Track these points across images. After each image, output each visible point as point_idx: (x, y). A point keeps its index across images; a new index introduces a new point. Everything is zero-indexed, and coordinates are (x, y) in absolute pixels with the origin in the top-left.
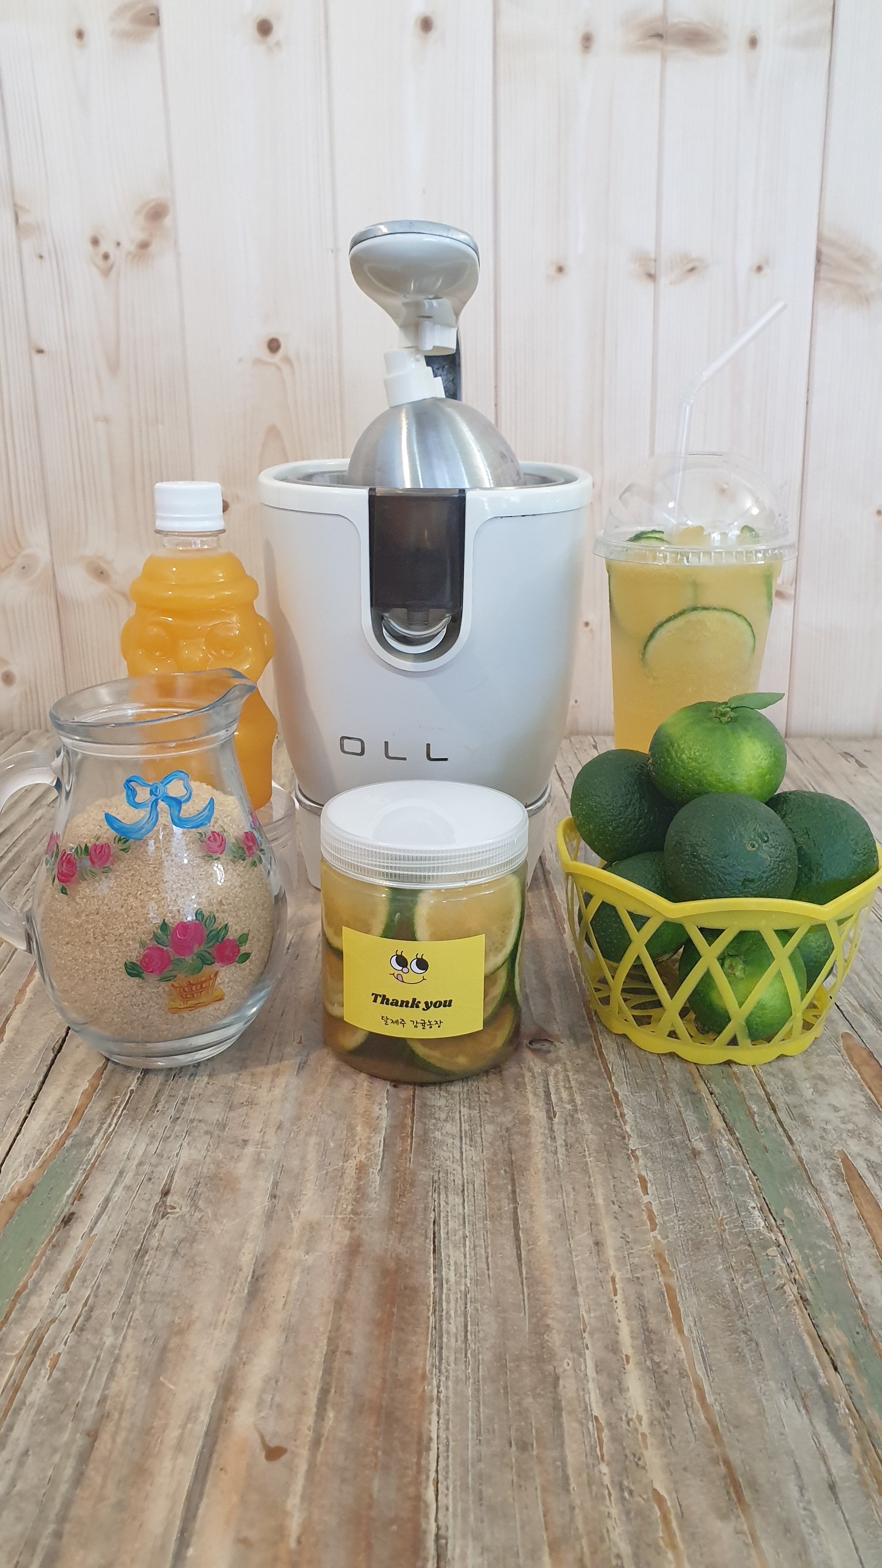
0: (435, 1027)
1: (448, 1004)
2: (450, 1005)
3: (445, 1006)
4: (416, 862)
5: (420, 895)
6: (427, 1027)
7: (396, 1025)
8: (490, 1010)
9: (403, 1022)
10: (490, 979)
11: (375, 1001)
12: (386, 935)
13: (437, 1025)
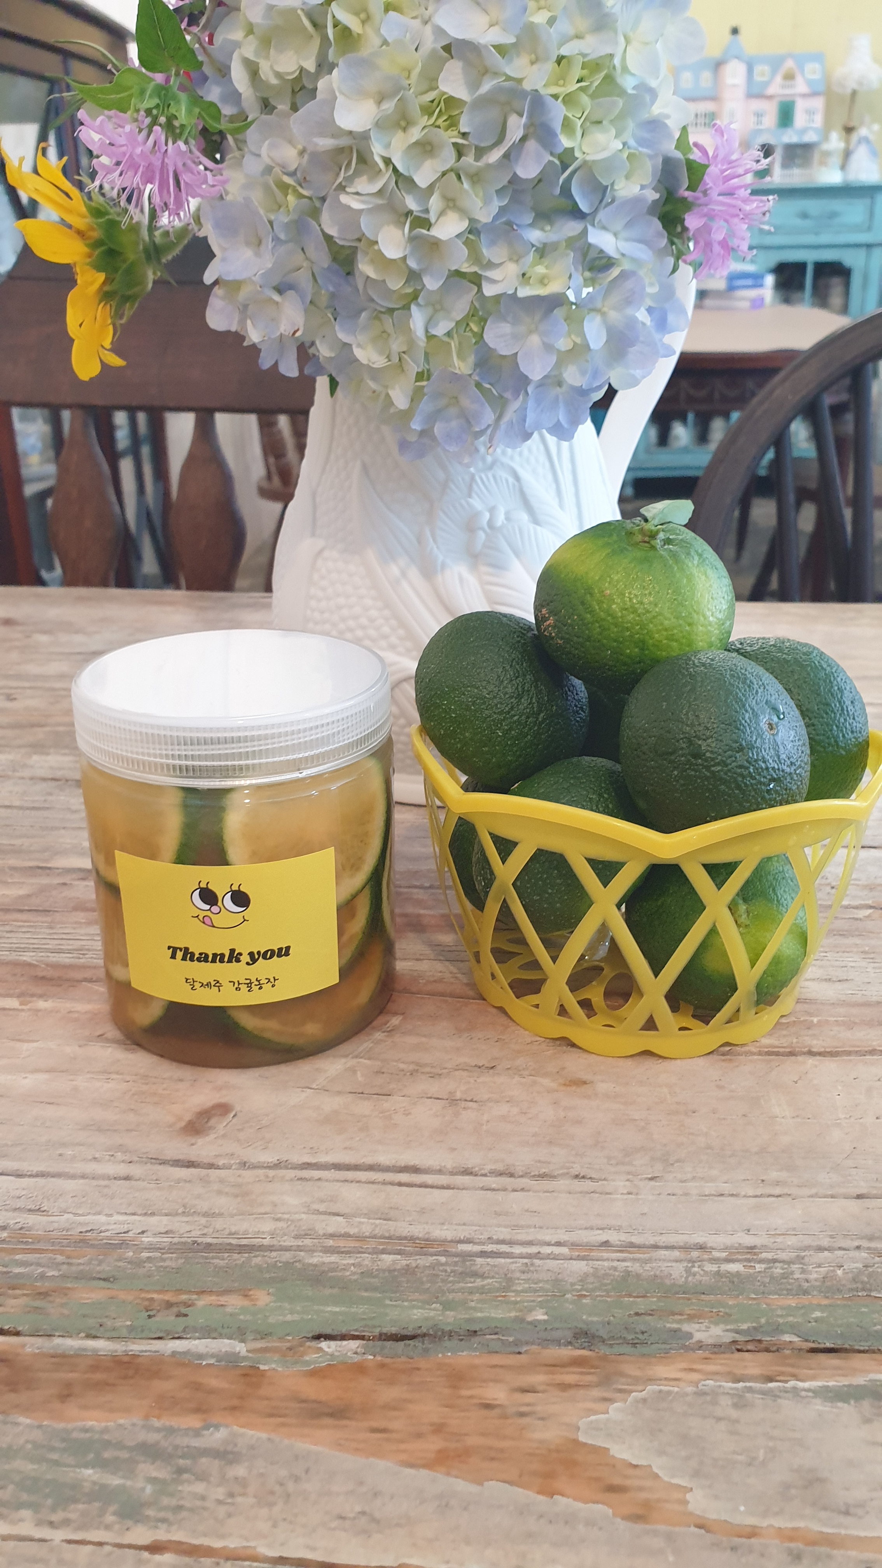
0: (267, 987)
1: (284, 952)
2: (287, 954)
3: (279, 956)
4: (218, 746)
5: (229, 796)
6: (255, 988)
7: (207, 989)
8: (349, 953)
9: (218, 984)
10: (345, 910)
11: (173, 956)
12: (182, 858)
13: (270, 984)
